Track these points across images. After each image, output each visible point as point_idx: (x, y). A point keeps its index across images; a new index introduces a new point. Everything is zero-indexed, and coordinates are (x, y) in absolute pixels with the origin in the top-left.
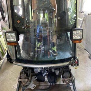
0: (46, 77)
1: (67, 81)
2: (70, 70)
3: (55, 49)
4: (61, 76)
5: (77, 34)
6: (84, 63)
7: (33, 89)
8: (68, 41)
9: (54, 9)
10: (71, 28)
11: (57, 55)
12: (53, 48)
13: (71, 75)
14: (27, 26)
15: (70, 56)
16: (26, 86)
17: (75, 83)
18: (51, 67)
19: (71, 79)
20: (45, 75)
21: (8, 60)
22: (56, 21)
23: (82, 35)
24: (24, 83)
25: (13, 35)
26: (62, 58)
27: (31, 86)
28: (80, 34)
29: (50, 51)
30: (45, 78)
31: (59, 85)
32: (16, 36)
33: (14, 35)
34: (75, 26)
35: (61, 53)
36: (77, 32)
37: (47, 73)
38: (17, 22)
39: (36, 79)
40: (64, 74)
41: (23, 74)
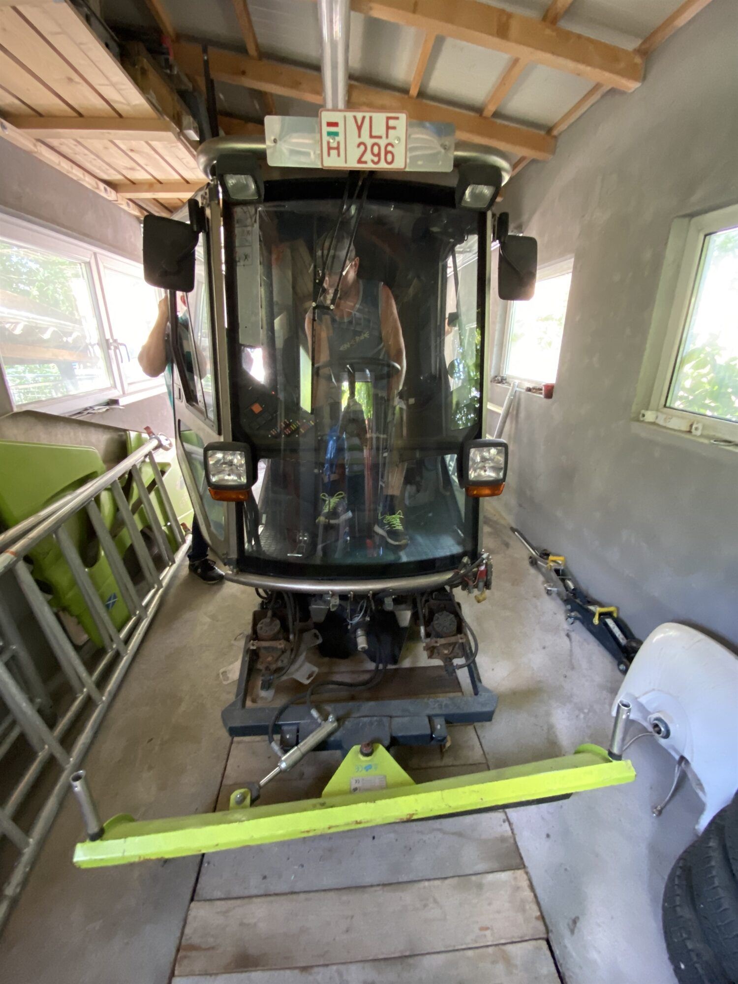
0: (359, 632)
1: (446, 652)
2: (459, 604)
3: (396, 521)
4: (422, 630)
5: (484, 460)
6: (513, 585)
7: (307, 682)
8: (448, 494)
9: (398, 366)
10: (460, 439)
11: (406, 546)
12: (388, 517)
13: (460, 626)
14: (287, 426)
15: (456, 549)
16: (279, 670)
17: (479, 659)
18: (383, 591)
19: (460, 639)
20: (358, 625)
21: (192, 568)
22: (401, 409)
23: (503, 466)
24: (270, 659)
25: (235, 461)
26: (424, 557)
27: (297, 670)
28: (498, 462)
29: (378, 530)
30: (355, 638)
31: (412, 670)
32: (246, 462)
33: (238, 459)
34: (476, 430)
35: (420, 539)
36: (486, 454)
37: (364, 616)
38: (252, 411)
39: (320, 641)
40: (435, 622)
41: (267, 620)
